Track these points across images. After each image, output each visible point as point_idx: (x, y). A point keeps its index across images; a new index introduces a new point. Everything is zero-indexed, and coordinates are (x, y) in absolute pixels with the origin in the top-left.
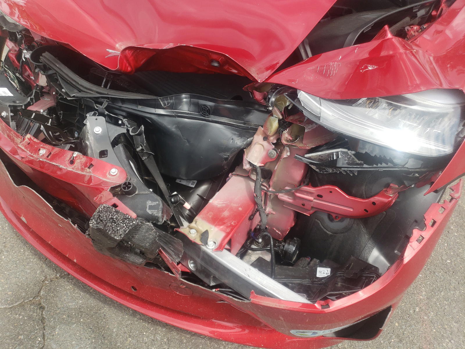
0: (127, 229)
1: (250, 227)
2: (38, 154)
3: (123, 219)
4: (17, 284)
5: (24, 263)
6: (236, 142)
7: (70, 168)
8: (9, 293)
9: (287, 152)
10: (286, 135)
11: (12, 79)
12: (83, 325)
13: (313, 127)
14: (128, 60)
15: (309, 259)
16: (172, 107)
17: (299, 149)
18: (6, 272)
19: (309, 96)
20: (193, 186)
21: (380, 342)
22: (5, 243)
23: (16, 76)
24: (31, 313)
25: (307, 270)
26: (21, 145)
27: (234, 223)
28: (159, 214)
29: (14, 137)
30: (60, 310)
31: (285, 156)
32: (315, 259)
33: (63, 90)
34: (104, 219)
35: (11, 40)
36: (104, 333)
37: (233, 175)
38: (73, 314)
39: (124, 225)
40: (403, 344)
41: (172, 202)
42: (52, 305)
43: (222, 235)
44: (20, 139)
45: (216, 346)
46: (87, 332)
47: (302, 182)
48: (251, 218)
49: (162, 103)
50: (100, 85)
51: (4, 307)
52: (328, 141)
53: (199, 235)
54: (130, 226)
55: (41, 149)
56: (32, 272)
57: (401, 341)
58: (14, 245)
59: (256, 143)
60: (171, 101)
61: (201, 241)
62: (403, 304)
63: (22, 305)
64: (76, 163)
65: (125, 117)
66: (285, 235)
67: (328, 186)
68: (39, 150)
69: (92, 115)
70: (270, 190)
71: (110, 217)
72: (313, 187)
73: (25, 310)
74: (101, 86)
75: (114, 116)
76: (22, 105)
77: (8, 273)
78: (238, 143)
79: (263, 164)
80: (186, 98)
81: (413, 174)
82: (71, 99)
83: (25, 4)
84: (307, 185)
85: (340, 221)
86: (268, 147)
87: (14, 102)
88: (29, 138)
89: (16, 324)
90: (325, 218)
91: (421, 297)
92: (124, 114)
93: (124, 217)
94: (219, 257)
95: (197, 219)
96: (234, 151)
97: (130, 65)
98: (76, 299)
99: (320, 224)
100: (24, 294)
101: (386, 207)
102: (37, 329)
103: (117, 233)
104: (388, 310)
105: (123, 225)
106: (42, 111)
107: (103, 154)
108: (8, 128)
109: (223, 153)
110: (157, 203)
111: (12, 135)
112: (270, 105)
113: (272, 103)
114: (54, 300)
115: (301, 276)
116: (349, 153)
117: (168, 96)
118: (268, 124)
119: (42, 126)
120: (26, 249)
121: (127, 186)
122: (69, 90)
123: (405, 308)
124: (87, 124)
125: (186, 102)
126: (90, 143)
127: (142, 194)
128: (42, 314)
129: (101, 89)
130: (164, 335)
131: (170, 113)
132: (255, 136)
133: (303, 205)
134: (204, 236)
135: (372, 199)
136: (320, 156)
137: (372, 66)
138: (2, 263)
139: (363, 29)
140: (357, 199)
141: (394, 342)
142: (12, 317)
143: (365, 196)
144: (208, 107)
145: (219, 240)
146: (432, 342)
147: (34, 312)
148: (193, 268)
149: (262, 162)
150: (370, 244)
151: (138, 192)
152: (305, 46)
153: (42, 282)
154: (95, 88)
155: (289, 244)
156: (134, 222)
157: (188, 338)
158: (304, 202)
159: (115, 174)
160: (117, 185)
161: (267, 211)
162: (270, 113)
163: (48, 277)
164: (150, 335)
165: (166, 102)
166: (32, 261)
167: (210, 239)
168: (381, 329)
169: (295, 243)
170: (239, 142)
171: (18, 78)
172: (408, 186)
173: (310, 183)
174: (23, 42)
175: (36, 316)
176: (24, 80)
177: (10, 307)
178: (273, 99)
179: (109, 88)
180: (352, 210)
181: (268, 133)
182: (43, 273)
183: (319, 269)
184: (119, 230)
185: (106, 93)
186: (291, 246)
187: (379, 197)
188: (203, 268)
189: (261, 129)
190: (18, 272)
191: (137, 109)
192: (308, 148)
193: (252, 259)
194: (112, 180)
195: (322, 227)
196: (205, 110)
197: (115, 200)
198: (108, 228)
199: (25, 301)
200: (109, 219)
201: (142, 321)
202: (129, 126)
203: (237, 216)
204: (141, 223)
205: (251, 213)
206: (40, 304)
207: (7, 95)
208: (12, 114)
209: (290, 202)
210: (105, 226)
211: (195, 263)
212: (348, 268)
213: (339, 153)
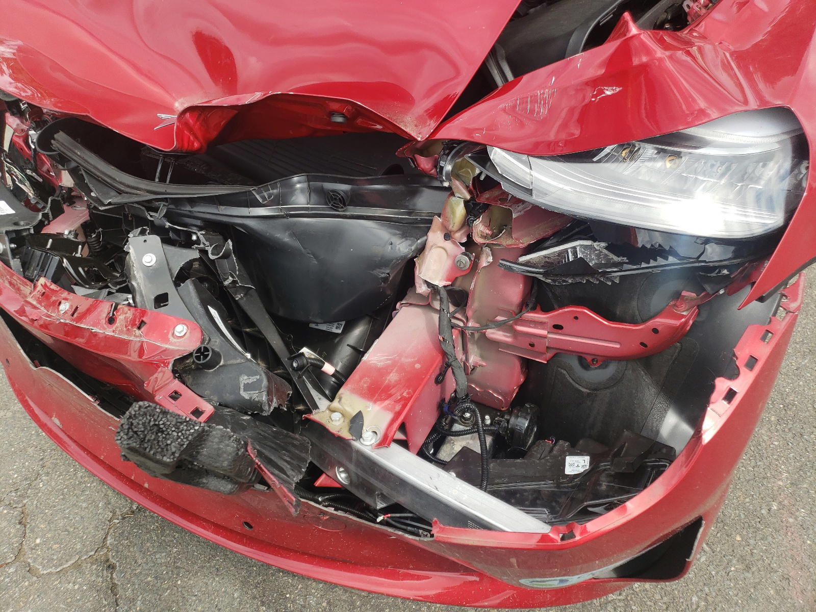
0: (185, 440)
1: (441, 396)
2: (59, 311)
3: (176, 425)
4: (67, 530)
5: (75, 492)
6: (397, 248)
7: (109, 332)
8: (55, 546)
9: (488, 256)
10: (480, 227)
11: (21, 182)
12: (181, 591)
13: (525, 208)
14: (191, 130)
15: (552, 442)
16: (277, 201)
17: (508, 249)
18: (47, 511)
19: (509, 155)
20: (339, 331)
21: (710, 573)
22: (42, 459)
23: (26, 175)
24: (93, 578)
25: (548, 464)
26: (32, 297)
27: (408, 393)
28: (262, 397)
29: (19, 284)
30: (141, 568)
31: (485, 264)
32: (561, 442)
33: (93, 194)
34: (140, 430)
35: (13, 114)
36: (218, 602)
37: (403, 305)
38: (164, 572)
39: (180, 434)
40: (753, 573)
41: (293, 368)
42: (128, 560)
43: (389, 416)
44: (28, 287)
45: (414, 607)
46: (190, 603)
47: (524, 305)
48: (440, 379)
49: (258, 197)
50: (152, 179)
51: (48, 571)
52: (556, 229)
53: (347, 421)
54: (189, 435)
55: (63, 301)
56: (90, 506)
57: (748, 568)
58: (58, 461)
59: (432, 246)
60: (275, 191)
61: (350, 433)
62: (747, 500)
63: (77, 566)
64: (118, 322)
65: (201, 229)
66: (510, 400)
67: (571, 307)
68: (60, 303)
69: (139, 234)
70: (470, 324)
71: (152, 423)
72: (543, 313)
73: (82, 573)
74: (154, 180)
75: (182, 228)
76: (28, 227)
77: (50, 512)
78: (402, 249)
79: (450, 281)
80: (299, 182)
81: (717, 271)
82: (106, 208)
83: (14, 54)
84: (533, 309)
85: (600, 367)
86: (454, 250)
87: (16, 224)
88: (43, 284)
89: (70, 600)
90: (574, 363)
91: (780, 483)
92: (199, 223)
93: (179, 420)
94: (384, 459)
95: (342, 394)
96: (398, 264)
97: (196, 137)
98: (167, 545)
99: (567, 376)
100: (79, 546)
101: (678, 335)
102: (105, 606)
103: (167, 450)
104: (696, 525)
105: (177, 435)
106: (66, 232)
107: (161, 300)
108: (9, 271)
109: (379, 270)
110: (258, 377)
111: (15, 282)
112: (444, 178)
113: (448, 175)
114: (129, 551)
115: (537, 475)
116: (595, 247)
117: (269, 183)
118: (448, 210)
119: (65, 260)
120: (78, 466)
121: (202, 354)
122: (101, 194)
123: (751, 507)
124: (130, 251)
125: (302, 190)
126: (138, 284)
127: (230, 365)
128: (112, 578)
129: (156, 186)
130: (321, 595)
131: (275, 213)
132: (430, 234)
133: (532, 345)
134: (356, 422)
135: (651, 323)
136: (545, 257)
137: (610, 88)
138: (40, 494)
139: (597, 20)
140: (626, 325)
141: (736, 571)
142: (62, 589)
143: (638, 317)
144: (340, 195)
145: (382, 428)
146: (806, 564)
147: (98, 576)
148: (346, 480)
149: (447, 277)
150: (660, 403)
151: (224, 361)
152: (500, 62)
153: (108, 523)
154: (143, 184)
155: (517, 417)
156: (197, 428)
157: (364, 597)
158: (533, 340)
159: (182, 334)
160: (185, 355)
161: (470, 361)
162: (450, 191)
163: (118, 513)
164: (298, 598)
165: (265, 194)
166: (90, 487)
167: (367, 427)
168: (689, 560)
169: (527, 414)
170: (403, 247)
171: (29, 178)
172: (713, 292)
173: (538, 305)
174: (28, 116)
175: (103, 582)
176: (41, 180)
177: (58, 570)
178: (448, 168)
179: (170, 182)
180: (618, 346)
181: (450, 228)
182: (109, 506)
183: (569, 460)
184: (170, 445)
185: (163, 190)
186: (520, 419)
187: (664, 318)
188: (361, 480)
189: (437, 221)
190: (68, 509)
191: (218, 212)
192: (521, 246)
193: (455, 449)
194: (178, 346)
195: (571, 381)
196: (335, 199)
197: (176, 385)
198: (150, 444)
199: (83, 559)
200: (150, 427)
201: (281, 574)
202: (207, 243)
203: (413, 380)
204: (209, 427)
205: (437, 372)
206: (108, 560)
207: (5, 214)
208: (13, 246)
209: (507, 342)
210: (142, 441)
211: (347, 471)
212: (617, 454)
213: (578, 249)
